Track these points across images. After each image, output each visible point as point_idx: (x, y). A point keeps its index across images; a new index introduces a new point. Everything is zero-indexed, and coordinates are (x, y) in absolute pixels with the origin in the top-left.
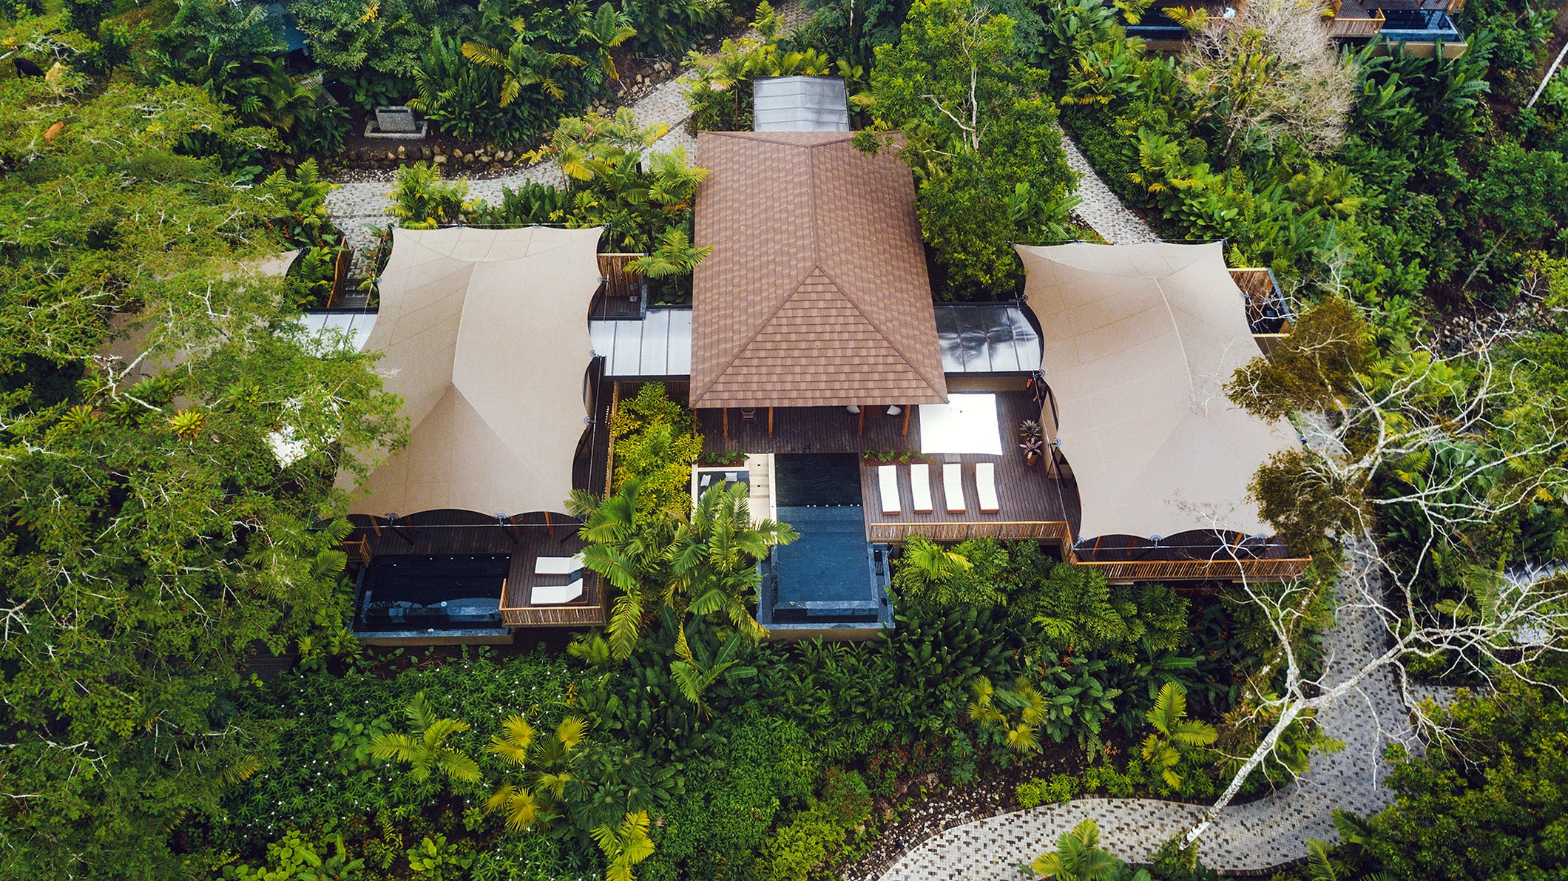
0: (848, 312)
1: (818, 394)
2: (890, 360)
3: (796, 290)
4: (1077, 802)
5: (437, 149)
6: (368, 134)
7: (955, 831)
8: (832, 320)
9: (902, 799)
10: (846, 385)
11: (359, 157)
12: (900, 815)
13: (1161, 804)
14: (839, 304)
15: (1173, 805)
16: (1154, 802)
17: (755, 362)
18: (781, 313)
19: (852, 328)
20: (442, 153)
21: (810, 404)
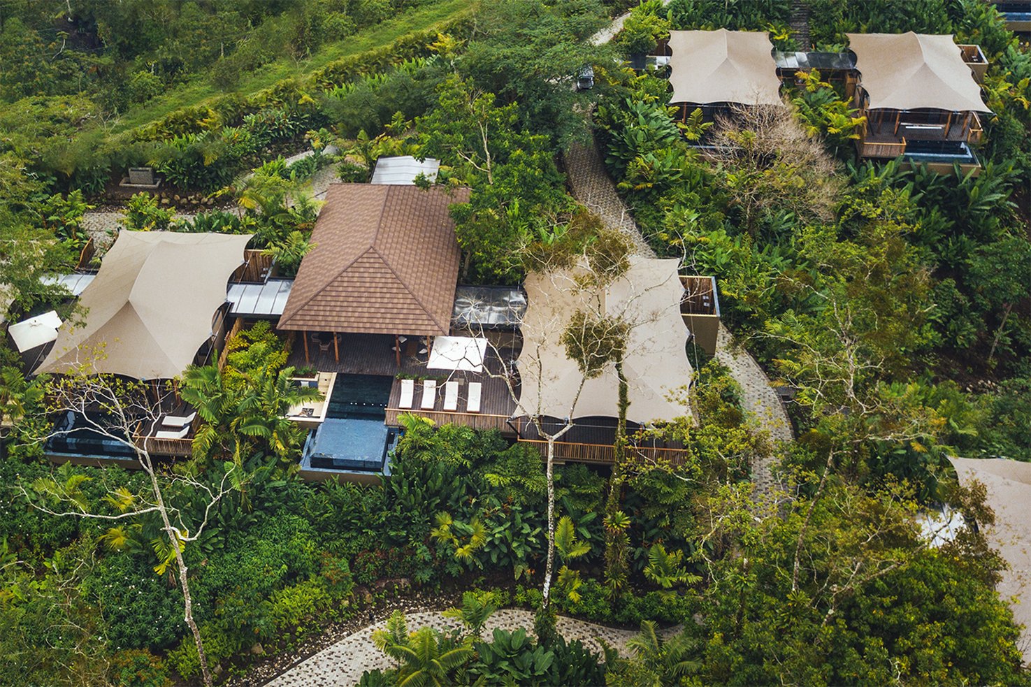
0: (388, 276)
1: (361, 325)
2: (413, 307)
3: (356, 261)
4: (508, 611)
5: (164, 195)
6: (122, 184)
7: (414, 615)
8: (377, 280)
9: (379, 591)
10: (381, 321)
11: (113, 197)
12: (377, 600)
13: (571, 620)
14: (383, 271)
15: (581, 622)
16: (566, 619)
17: (323, 303)
18: (345, 274)
19: (390, 285)
20: (167, 197)
21: (355, 331)
